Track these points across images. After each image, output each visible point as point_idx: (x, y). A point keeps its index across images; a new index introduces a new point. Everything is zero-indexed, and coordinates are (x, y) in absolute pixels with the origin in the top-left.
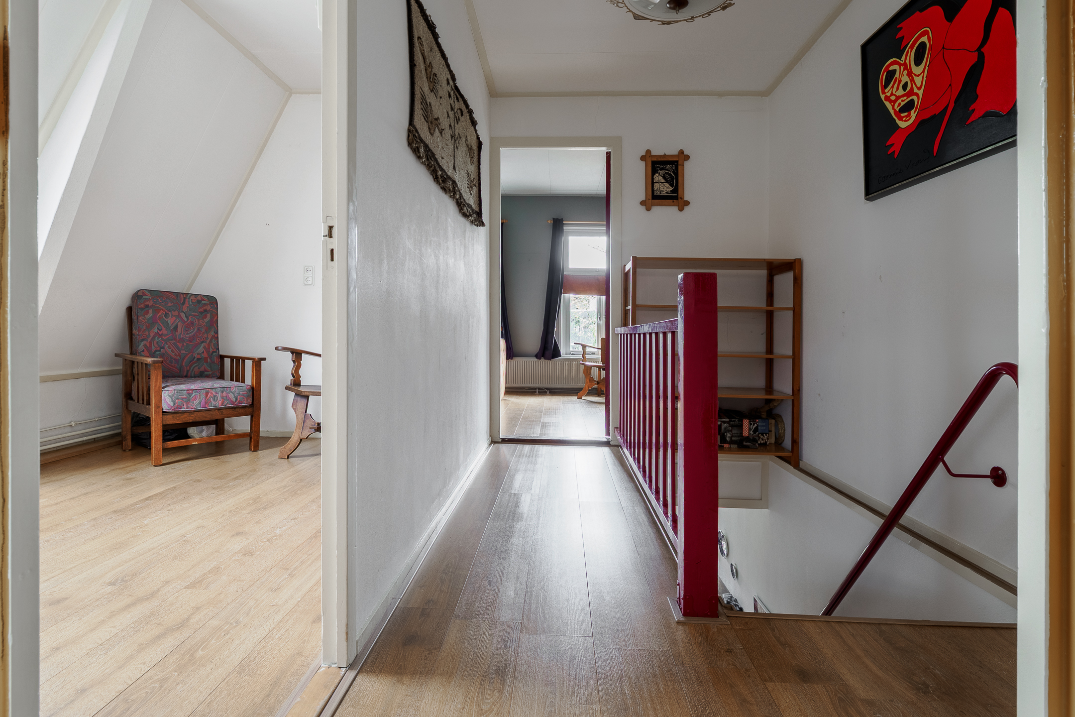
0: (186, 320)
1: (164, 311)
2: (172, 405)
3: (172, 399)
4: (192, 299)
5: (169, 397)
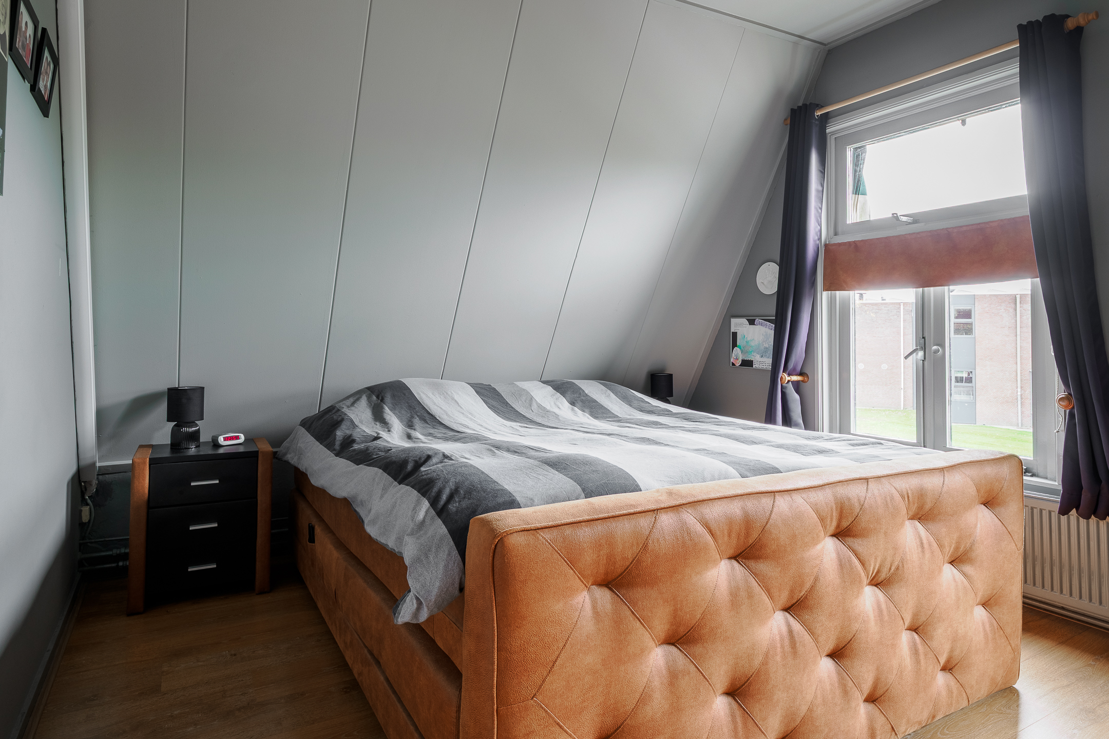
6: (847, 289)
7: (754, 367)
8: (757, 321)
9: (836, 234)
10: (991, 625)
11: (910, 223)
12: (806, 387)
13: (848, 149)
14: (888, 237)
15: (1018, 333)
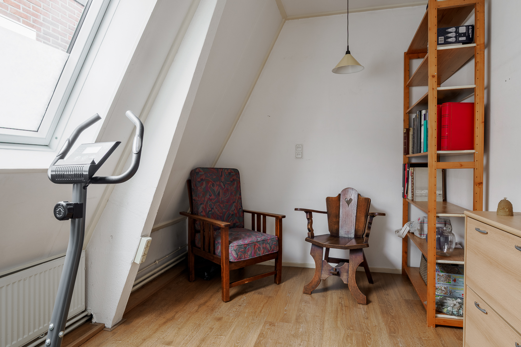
0: (224, 188)
1: (211, 182)
2: (236, 257)
3: (236, 252)
4: (225, 172)
5: (234, 251)
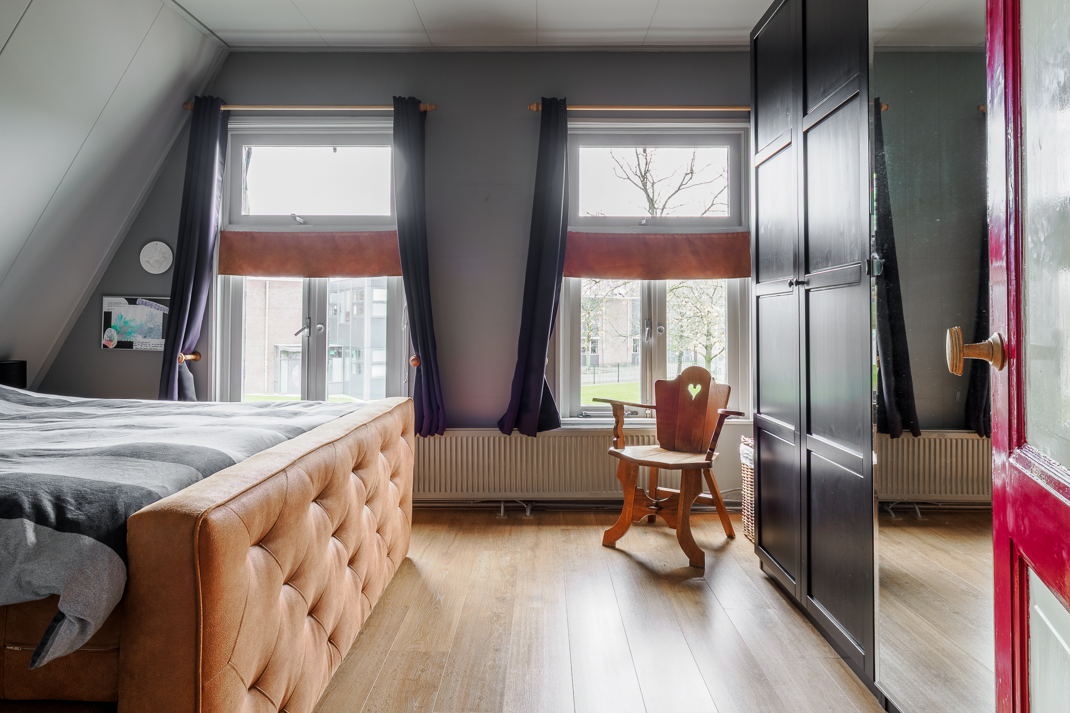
6: (242, 274)
7: (134, 348)
8: (140, 300)
9: (230, 223)
10: (403, 515)
11: (301, 224)
12: (199, 365)
13: (243, 148)
14: (283, 232)
15: (267, 313)
